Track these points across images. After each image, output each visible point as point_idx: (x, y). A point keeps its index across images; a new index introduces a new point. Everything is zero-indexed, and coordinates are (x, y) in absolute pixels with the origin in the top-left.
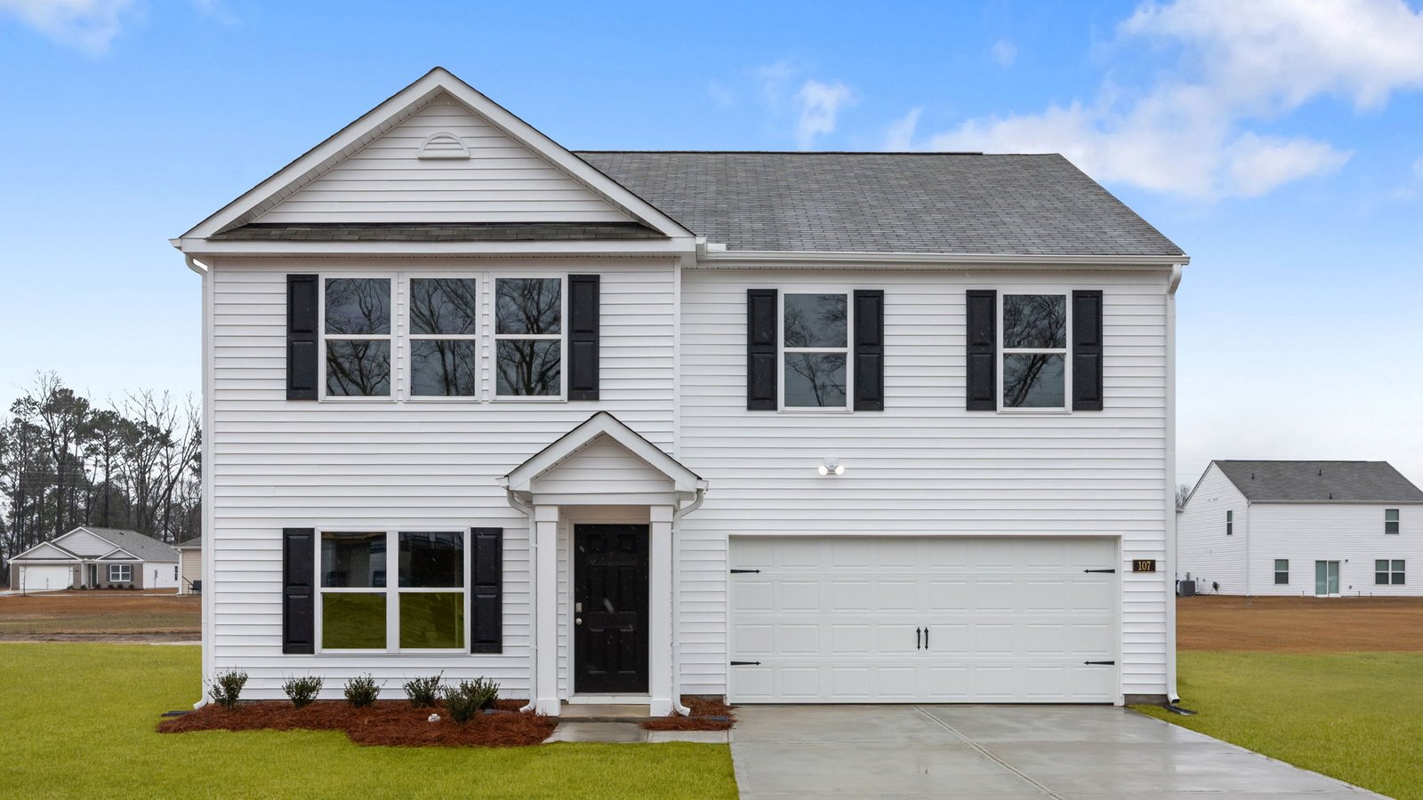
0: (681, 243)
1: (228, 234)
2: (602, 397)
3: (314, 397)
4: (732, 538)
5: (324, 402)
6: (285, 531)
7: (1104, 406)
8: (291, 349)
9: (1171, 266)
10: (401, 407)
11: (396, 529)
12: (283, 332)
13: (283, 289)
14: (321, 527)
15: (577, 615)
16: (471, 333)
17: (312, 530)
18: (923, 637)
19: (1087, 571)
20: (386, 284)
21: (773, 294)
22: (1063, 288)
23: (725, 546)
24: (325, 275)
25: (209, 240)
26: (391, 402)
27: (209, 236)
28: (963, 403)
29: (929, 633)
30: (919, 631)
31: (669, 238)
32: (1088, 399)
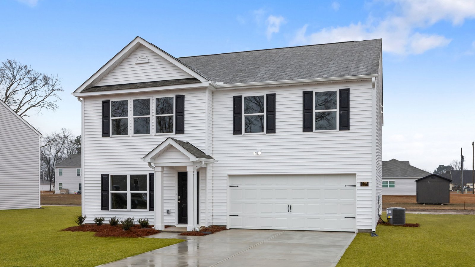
0: (205, 83)
1: (85, 91)
2: (185, 132)
3: (109, 136)
4: (228, 175)
5: (111, 137)
6: (102, 175)
7: (350, 128)
8: (103, 122)
9: (372, 78)
10: (131, 138)
11: (129, 174)
12: (101, 117)
13: (101, 105)
14: (110, 174)
15: (179, 200)
16: (149, 115)
17: (108, 175)
18: (290, 208)
19: (346, 186)
20: (127, 102)
21: (241, 97)
22: (336, 89)
23: (227, 178)
24: (111, 100)
25: (81, 92)
26: (128, 137)
27: (81, 91)
28: (302, 130)
29: (292, 207)
30: (288, 206)
31: (201, 82)
32: (344, 126)
